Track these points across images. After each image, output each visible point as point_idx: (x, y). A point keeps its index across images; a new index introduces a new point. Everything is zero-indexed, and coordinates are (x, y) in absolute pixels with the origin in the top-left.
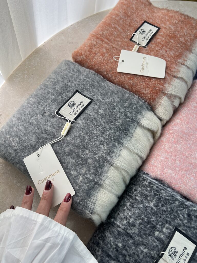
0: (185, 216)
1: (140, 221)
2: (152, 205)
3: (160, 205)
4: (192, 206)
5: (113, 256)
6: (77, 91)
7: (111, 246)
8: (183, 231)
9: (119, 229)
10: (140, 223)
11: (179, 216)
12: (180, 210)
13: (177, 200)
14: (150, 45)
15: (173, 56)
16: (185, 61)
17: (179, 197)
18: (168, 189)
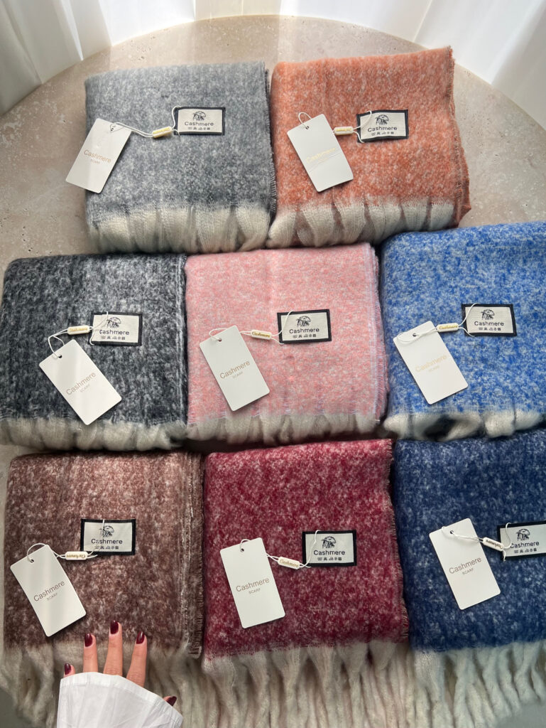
0: (161, 318)
1: (125, 280)
2: (150, 280)
3: (155, 288)
4: (179, 320)
5: (74, 276)
6: (224, 109)
7: (82, 270)
8: (143, 323)
9: (103, 267)
10: (123, 282)
11: (157, 312)
12: (164, 310)
13: (174, 302)
14: (369, 145)
15: (371, 184)
16: (375, 202)
17: (178, 304)
18: (180, 289)
